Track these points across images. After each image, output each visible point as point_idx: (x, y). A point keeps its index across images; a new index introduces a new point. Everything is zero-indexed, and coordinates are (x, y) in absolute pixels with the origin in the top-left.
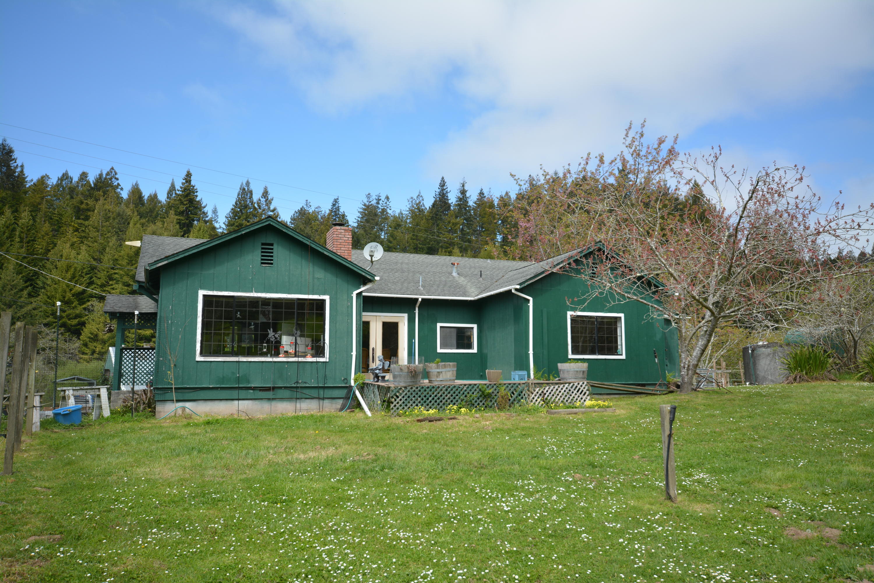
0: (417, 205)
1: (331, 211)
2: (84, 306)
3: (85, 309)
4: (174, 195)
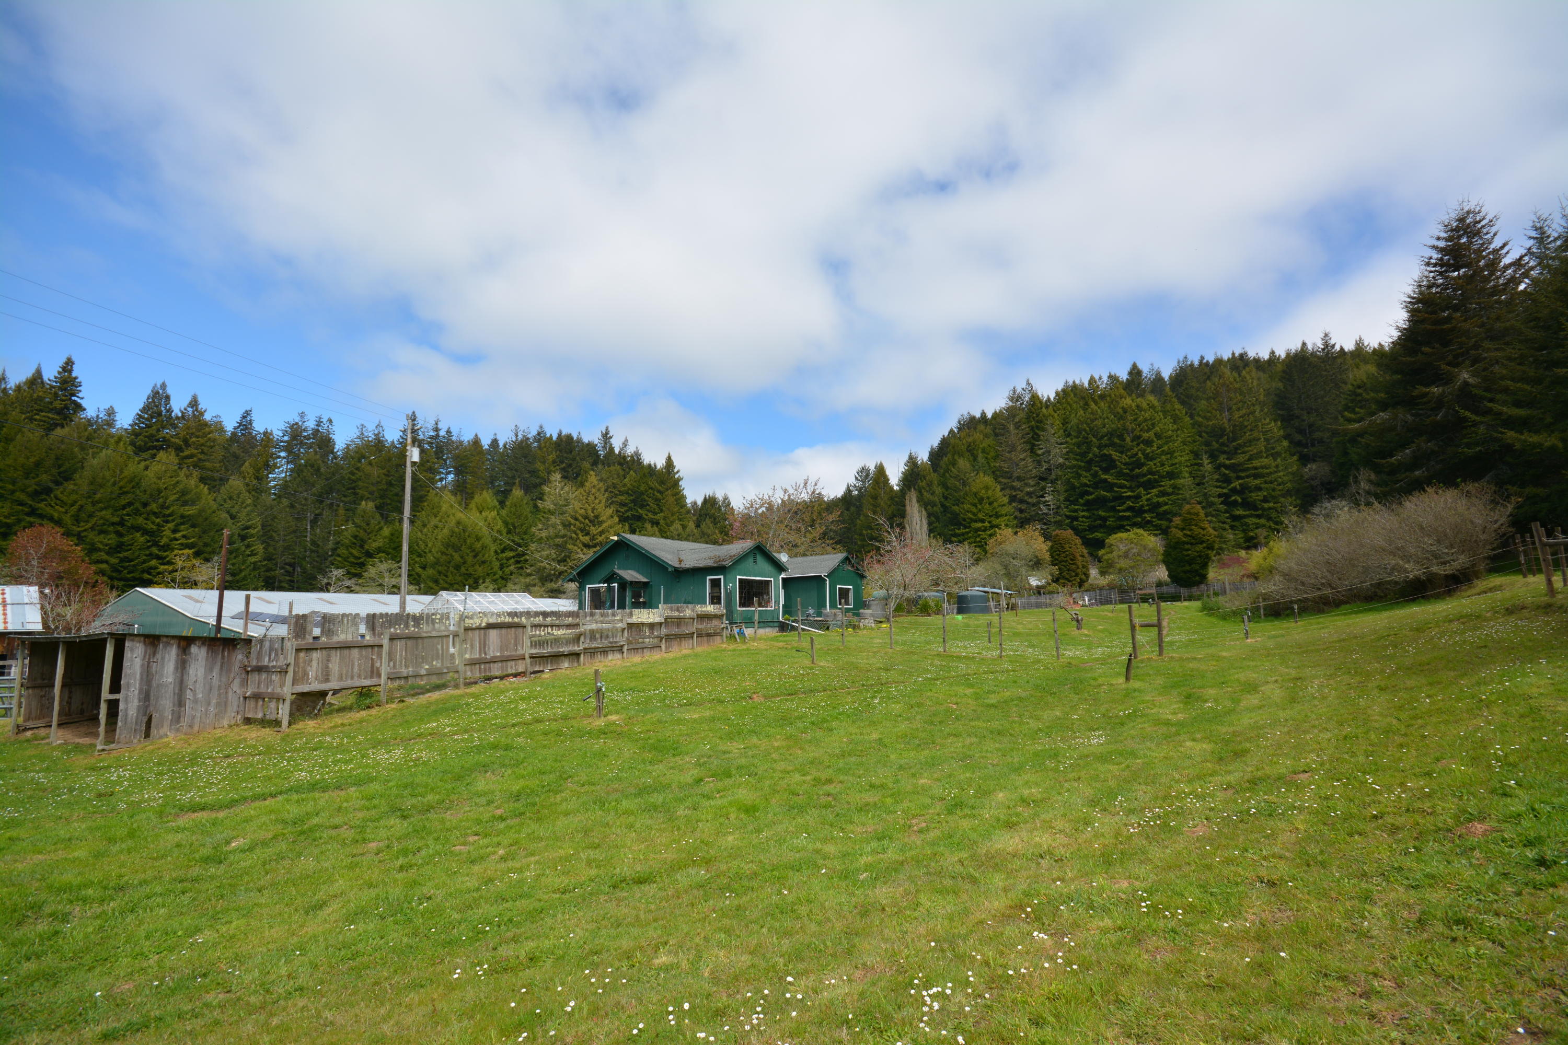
0: (375, 435)
1: (240, 424)
4: (39, 384)
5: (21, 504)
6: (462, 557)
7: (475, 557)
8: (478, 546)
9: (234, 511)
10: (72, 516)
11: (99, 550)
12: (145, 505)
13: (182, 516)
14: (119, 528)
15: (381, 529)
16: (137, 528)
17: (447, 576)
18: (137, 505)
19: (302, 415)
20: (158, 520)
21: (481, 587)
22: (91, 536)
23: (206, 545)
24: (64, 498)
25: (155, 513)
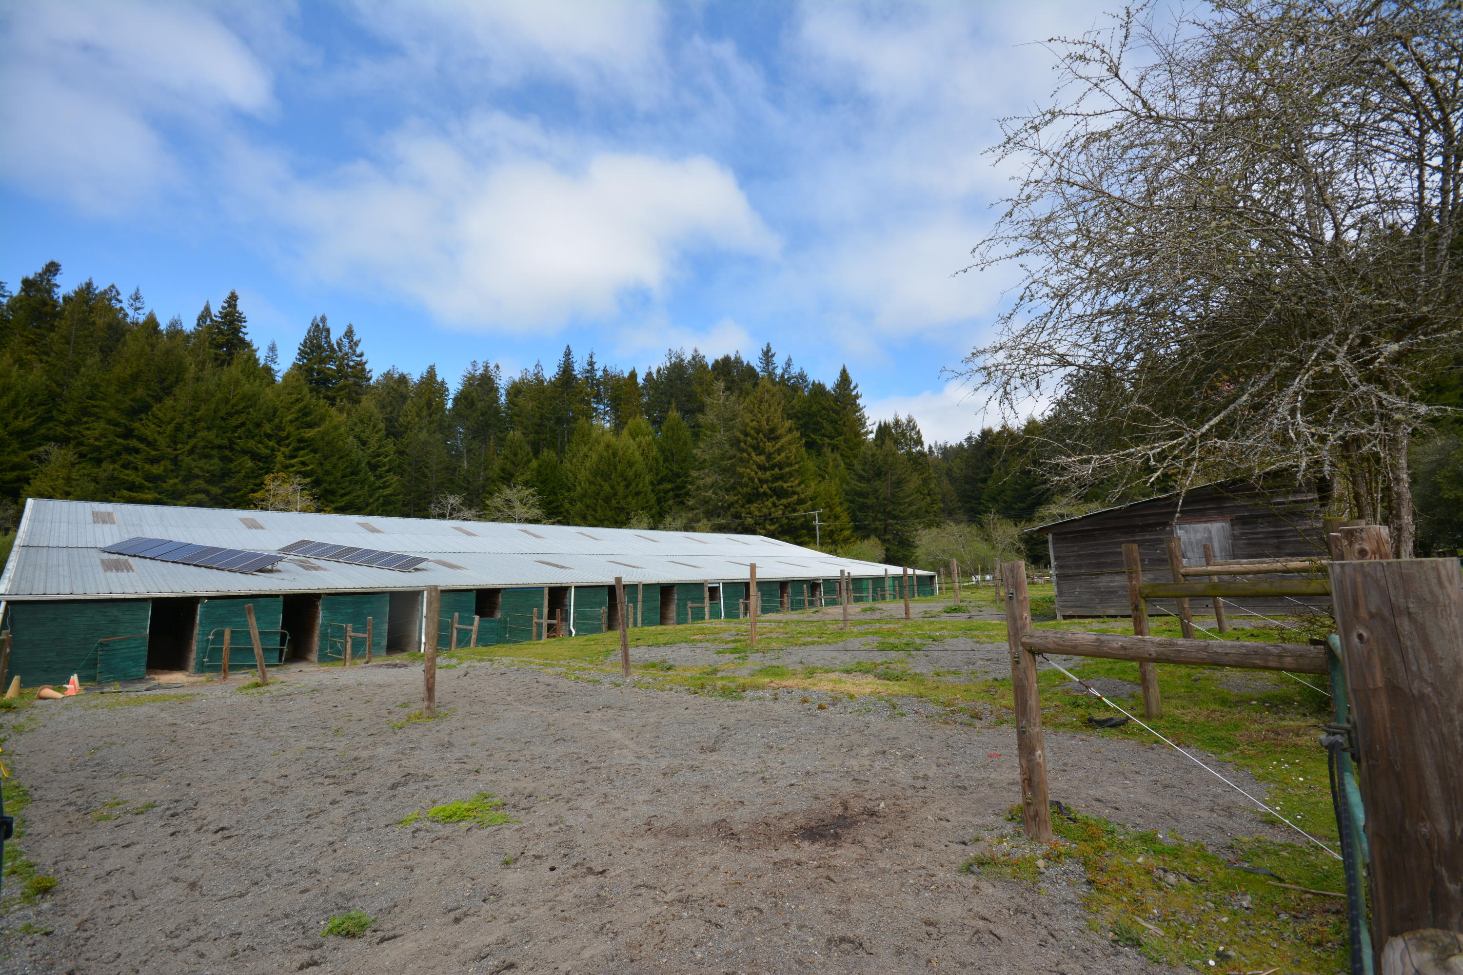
0: (535, 375)
1: (425, 379)
2: (31, 452)
3: (32, 457)
4: (208, 322)
5: (117, 425)
6: (612, 488)
7: (627, 487)
8: (630, 473)
9: (363, 436)
10: (169, 436)
11: (198, 477)
12: (258, 425)
13: (301, 440)
14: (227, 453)
15: (529, 461)
16: (244, 452)
17: (596, 511)
20: (271, 444)
21: (634, 521)
22: (187, 460)
23: (327, 473)
24: (160, 415)
25: (269, 437)
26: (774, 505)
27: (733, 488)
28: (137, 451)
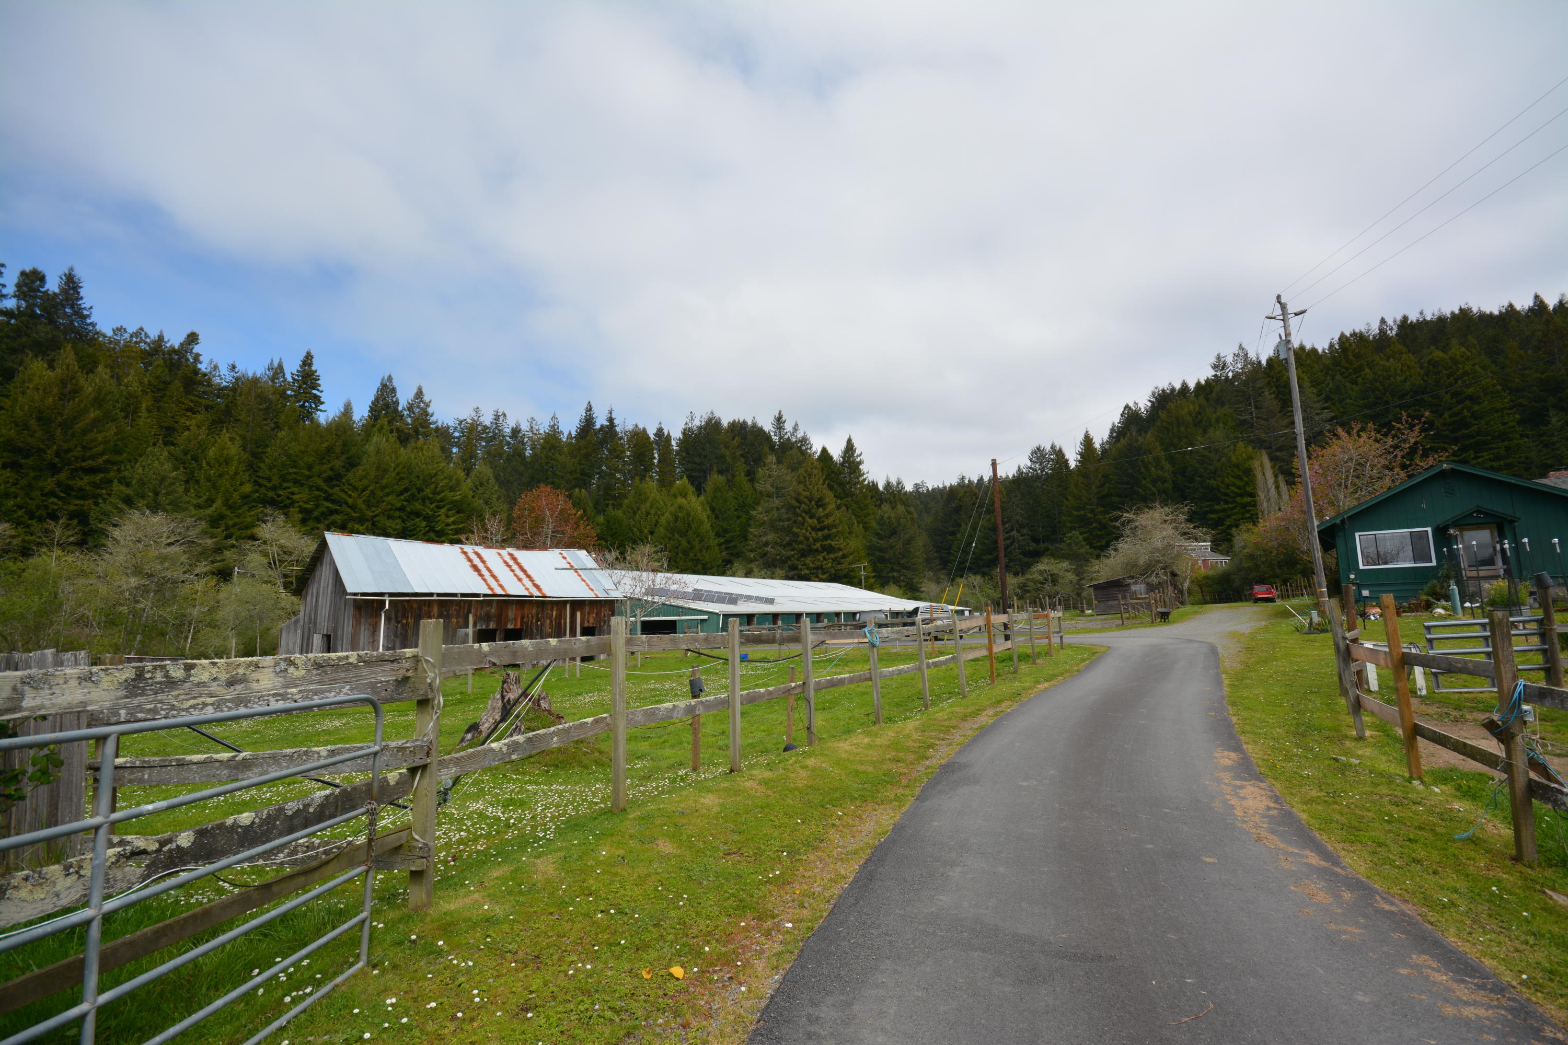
6: (688, 543)
7: (701, 541)
10: (364, 501)
12: (420, 490)
16: (418, 515)
18: (414, 490)
19: (477, 410)
24: (355, 484)
25: (429, 499)
26: (824, 559)
27: (789, 544)
28: (336, 512)
